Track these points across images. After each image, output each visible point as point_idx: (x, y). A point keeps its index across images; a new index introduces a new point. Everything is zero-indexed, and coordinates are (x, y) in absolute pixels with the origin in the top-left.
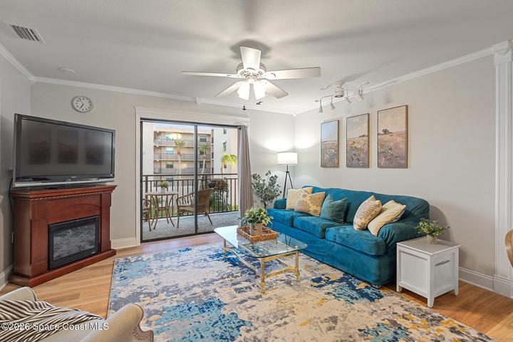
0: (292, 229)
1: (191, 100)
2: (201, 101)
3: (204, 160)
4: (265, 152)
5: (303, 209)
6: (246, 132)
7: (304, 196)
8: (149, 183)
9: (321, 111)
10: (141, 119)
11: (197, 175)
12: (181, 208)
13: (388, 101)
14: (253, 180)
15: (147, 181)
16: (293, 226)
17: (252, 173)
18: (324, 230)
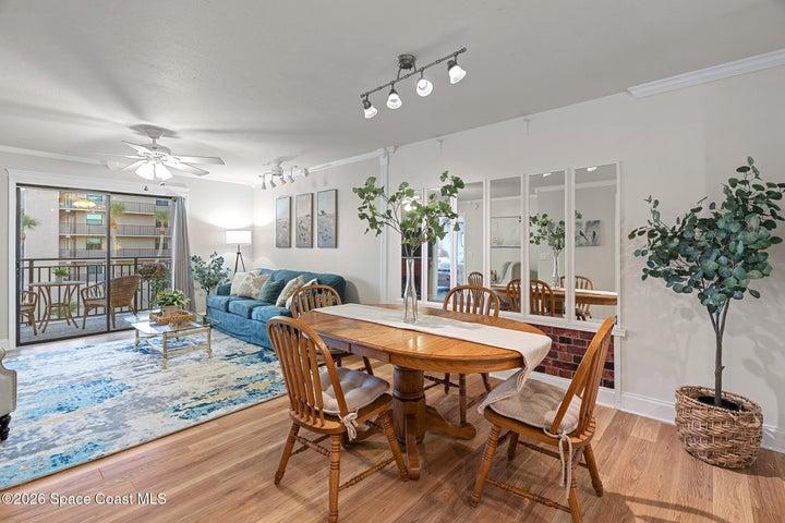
0: (227, 314)
1: (99, 163)
2: (114, 165)
3: (162, 236)
4: (211, 229)
5: (245, 293)
6: (183, 205)
7: (247, 279)
8: (36, 271)
9: (264, 187)
10: (17, 184)
11: (109, 258)
12: (89, 303)
13: (326, 184)
14: (193, 264)
15: (31, 269)
16: (228, 311)
17: (192, 255)
18: (251, 311)
